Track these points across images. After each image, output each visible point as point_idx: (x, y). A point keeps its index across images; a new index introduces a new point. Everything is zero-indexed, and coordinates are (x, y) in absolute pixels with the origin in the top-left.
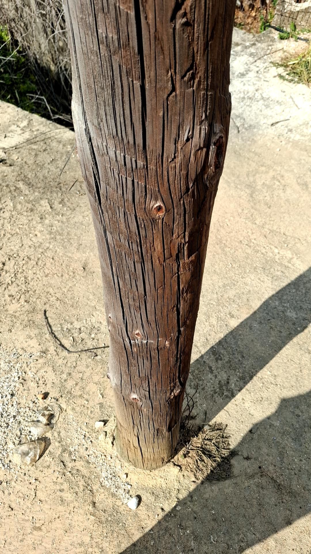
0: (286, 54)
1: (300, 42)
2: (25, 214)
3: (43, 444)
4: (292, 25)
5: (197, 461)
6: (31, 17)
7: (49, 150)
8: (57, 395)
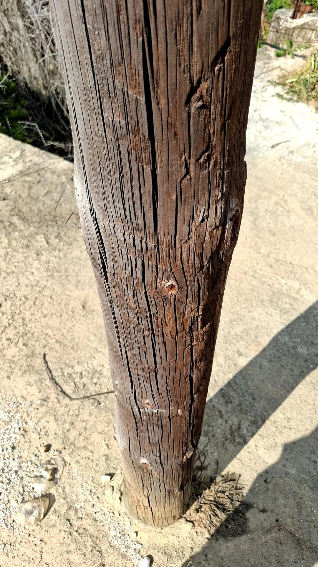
0: (283, 71)
1: (297, 59)
2: (21, 250)
3: (48, 501)
4: (288, 42)
5: (210, 516)
6: (20, 41)
7: (43, 182)
8: (60, 447)
